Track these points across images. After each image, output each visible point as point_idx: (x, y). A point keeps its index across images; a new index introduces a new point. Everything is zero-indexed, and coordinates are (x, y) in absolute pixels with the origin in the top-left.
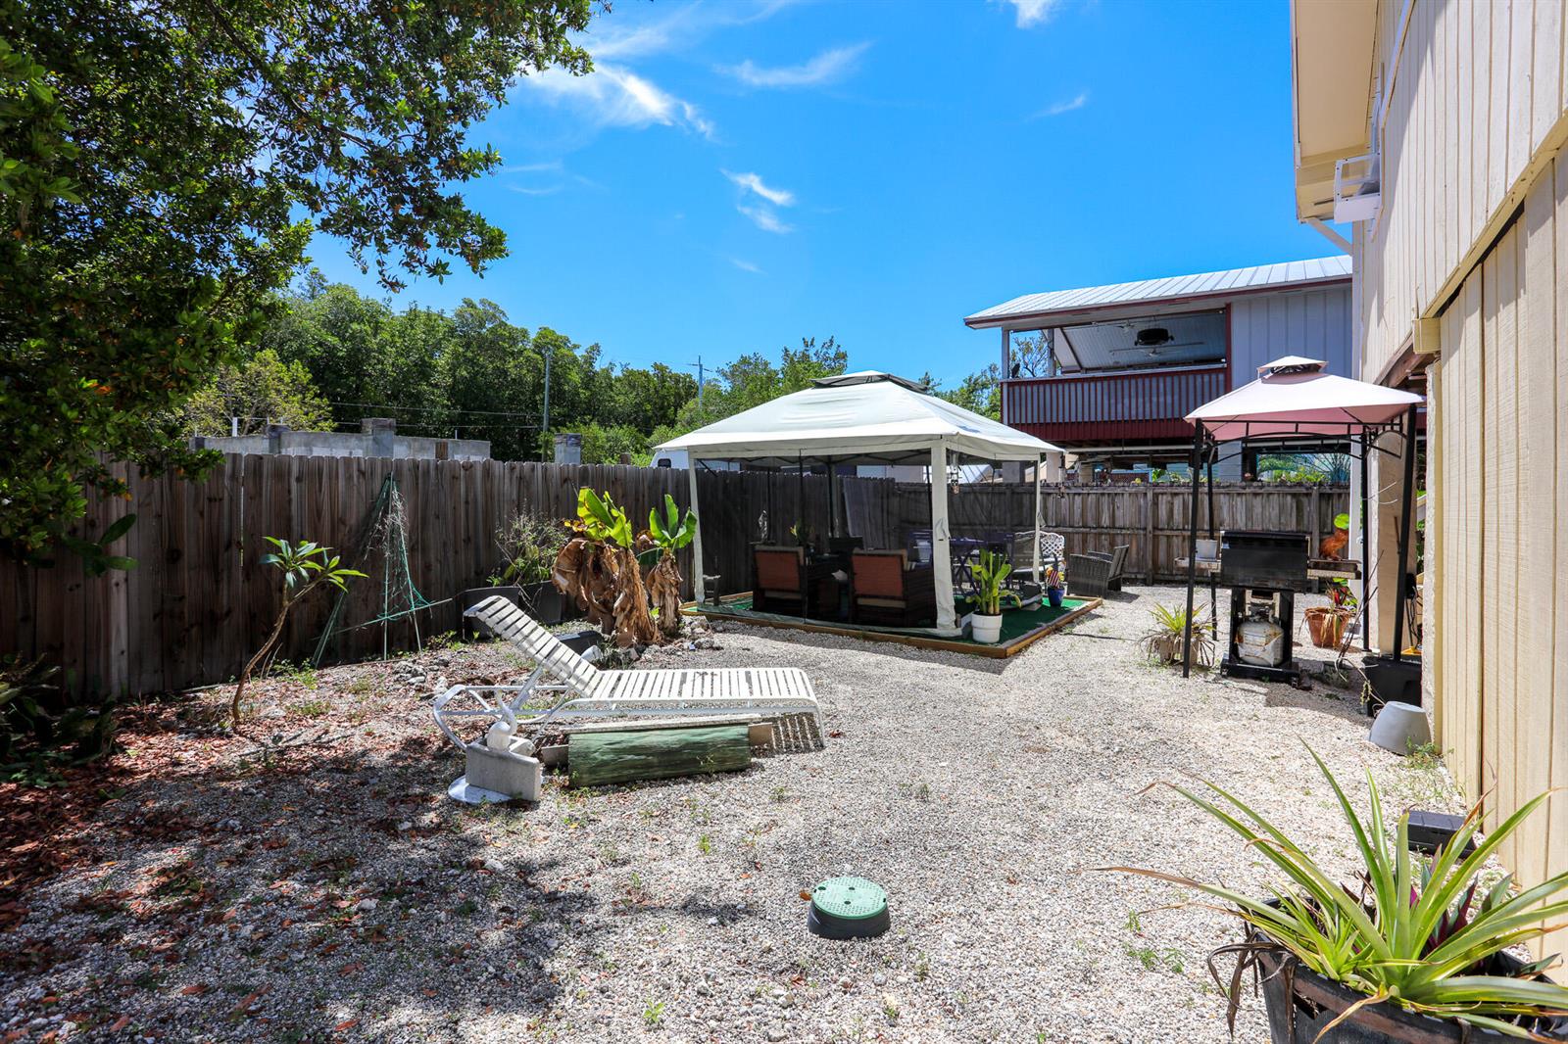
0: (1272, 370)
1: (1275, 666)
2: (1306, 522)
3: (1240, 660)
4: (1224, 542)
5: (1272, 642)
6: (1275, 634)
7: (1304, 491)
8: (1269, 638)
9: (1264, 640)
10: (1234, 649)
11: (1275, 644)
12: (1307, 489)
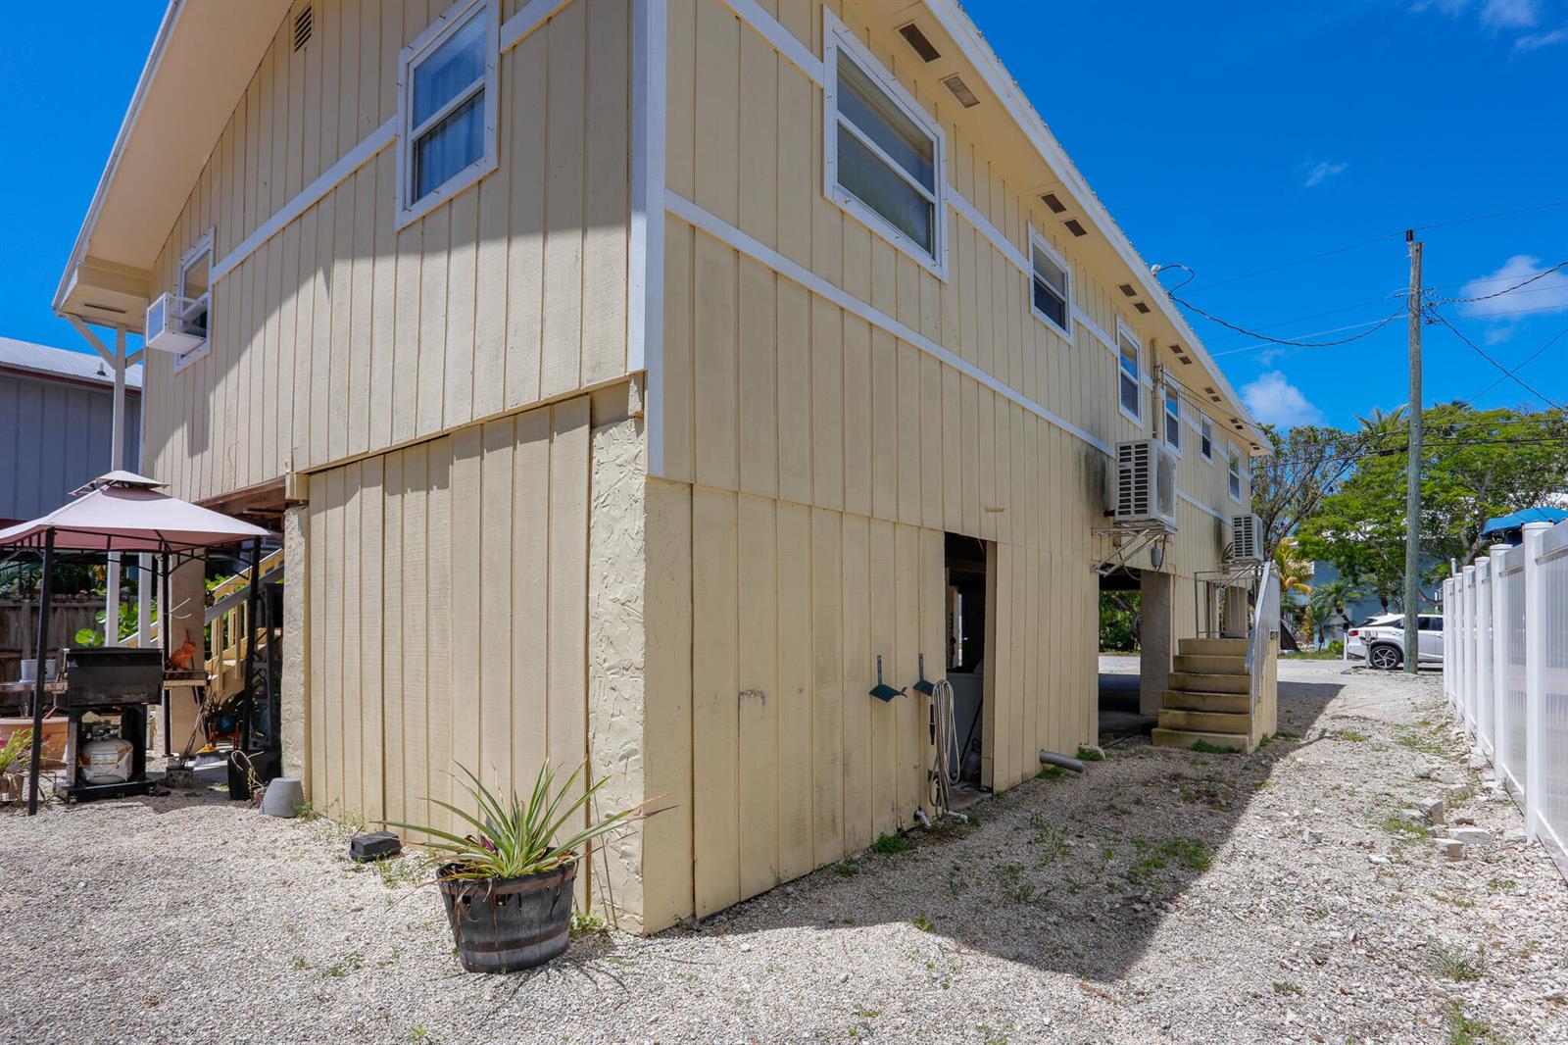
0: (107, 483)
1: (129, 780)
2: (13, 640)
3: (89, 784)
4: (71, 661)
5: (125, 757)
6: (127, 749)
7: (11, 604)
8: (121, 754)
9: (116, 757)
10: (79, 773)
11: (129, 756)
12: (15, 602)
